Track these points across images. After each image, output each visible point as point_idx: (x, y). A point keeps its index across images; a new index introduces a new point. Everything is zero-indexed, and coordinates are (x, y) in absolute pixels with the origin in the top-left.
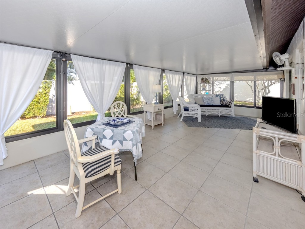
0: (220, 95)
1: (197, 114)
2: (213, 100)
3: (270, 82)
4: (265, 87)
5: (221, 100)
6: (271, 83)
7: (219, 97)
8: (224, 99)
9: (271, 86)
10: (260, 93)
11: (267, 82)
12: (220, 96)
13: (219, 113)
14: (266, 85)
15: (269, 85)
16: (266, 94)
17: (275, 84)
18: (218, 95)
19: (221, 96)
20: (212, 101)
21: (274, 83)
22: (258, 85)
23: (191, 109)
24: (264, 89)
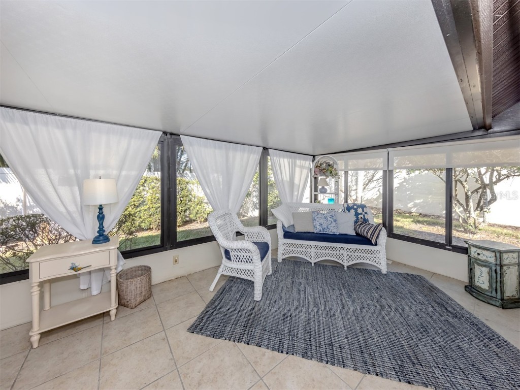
0: (355, 207)
1: (251, 272)
2: (335, 221)
3: (495, 173)
4: (484, 186)
5: (357, 218)
6: (500, 176)
7: (353, 211)
8: (366, 217)
9: (498, 184)
10: (471, 200)
11: (488, 174)
12: (357, 211)
13: (345, 261)
14: (487, 181)
15: (494, 180)
16: (485, 203)
17: (511, 177)
18: (352, 208)
19: (360, 211)
20: (334, 224)
21: (508, 177)
22: (466, 181)
23: (235, 253)
24: (480, 191)
